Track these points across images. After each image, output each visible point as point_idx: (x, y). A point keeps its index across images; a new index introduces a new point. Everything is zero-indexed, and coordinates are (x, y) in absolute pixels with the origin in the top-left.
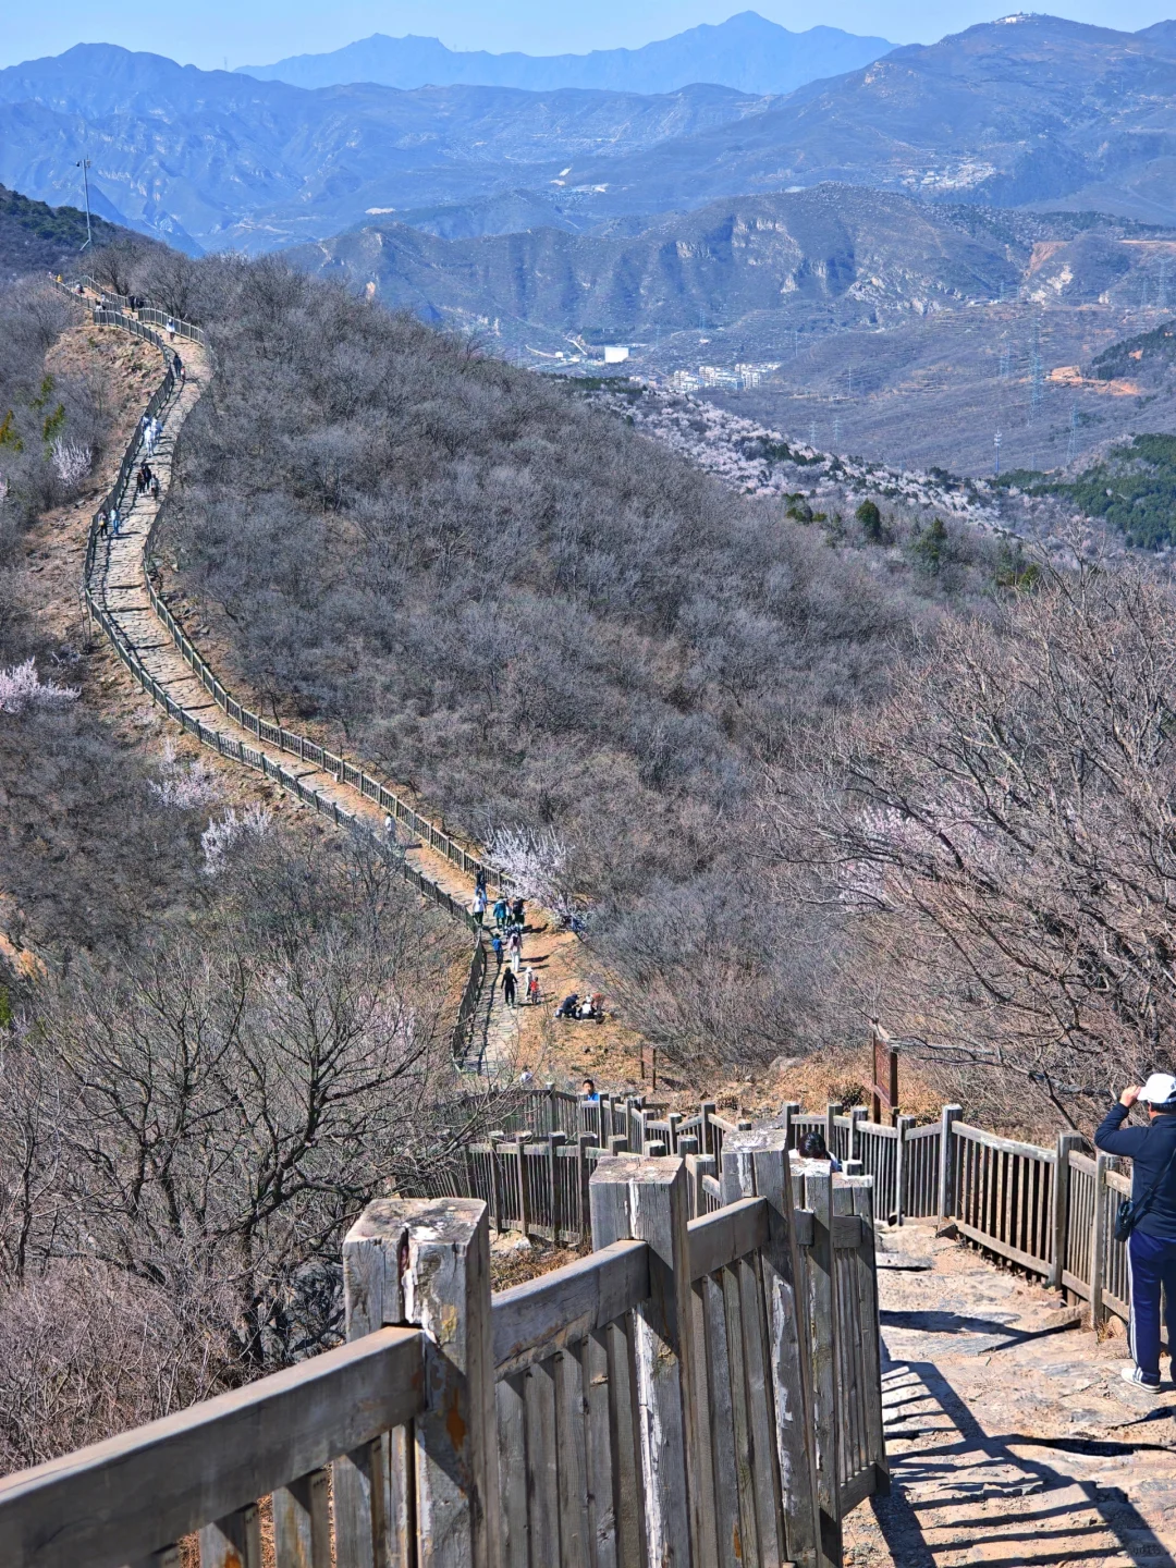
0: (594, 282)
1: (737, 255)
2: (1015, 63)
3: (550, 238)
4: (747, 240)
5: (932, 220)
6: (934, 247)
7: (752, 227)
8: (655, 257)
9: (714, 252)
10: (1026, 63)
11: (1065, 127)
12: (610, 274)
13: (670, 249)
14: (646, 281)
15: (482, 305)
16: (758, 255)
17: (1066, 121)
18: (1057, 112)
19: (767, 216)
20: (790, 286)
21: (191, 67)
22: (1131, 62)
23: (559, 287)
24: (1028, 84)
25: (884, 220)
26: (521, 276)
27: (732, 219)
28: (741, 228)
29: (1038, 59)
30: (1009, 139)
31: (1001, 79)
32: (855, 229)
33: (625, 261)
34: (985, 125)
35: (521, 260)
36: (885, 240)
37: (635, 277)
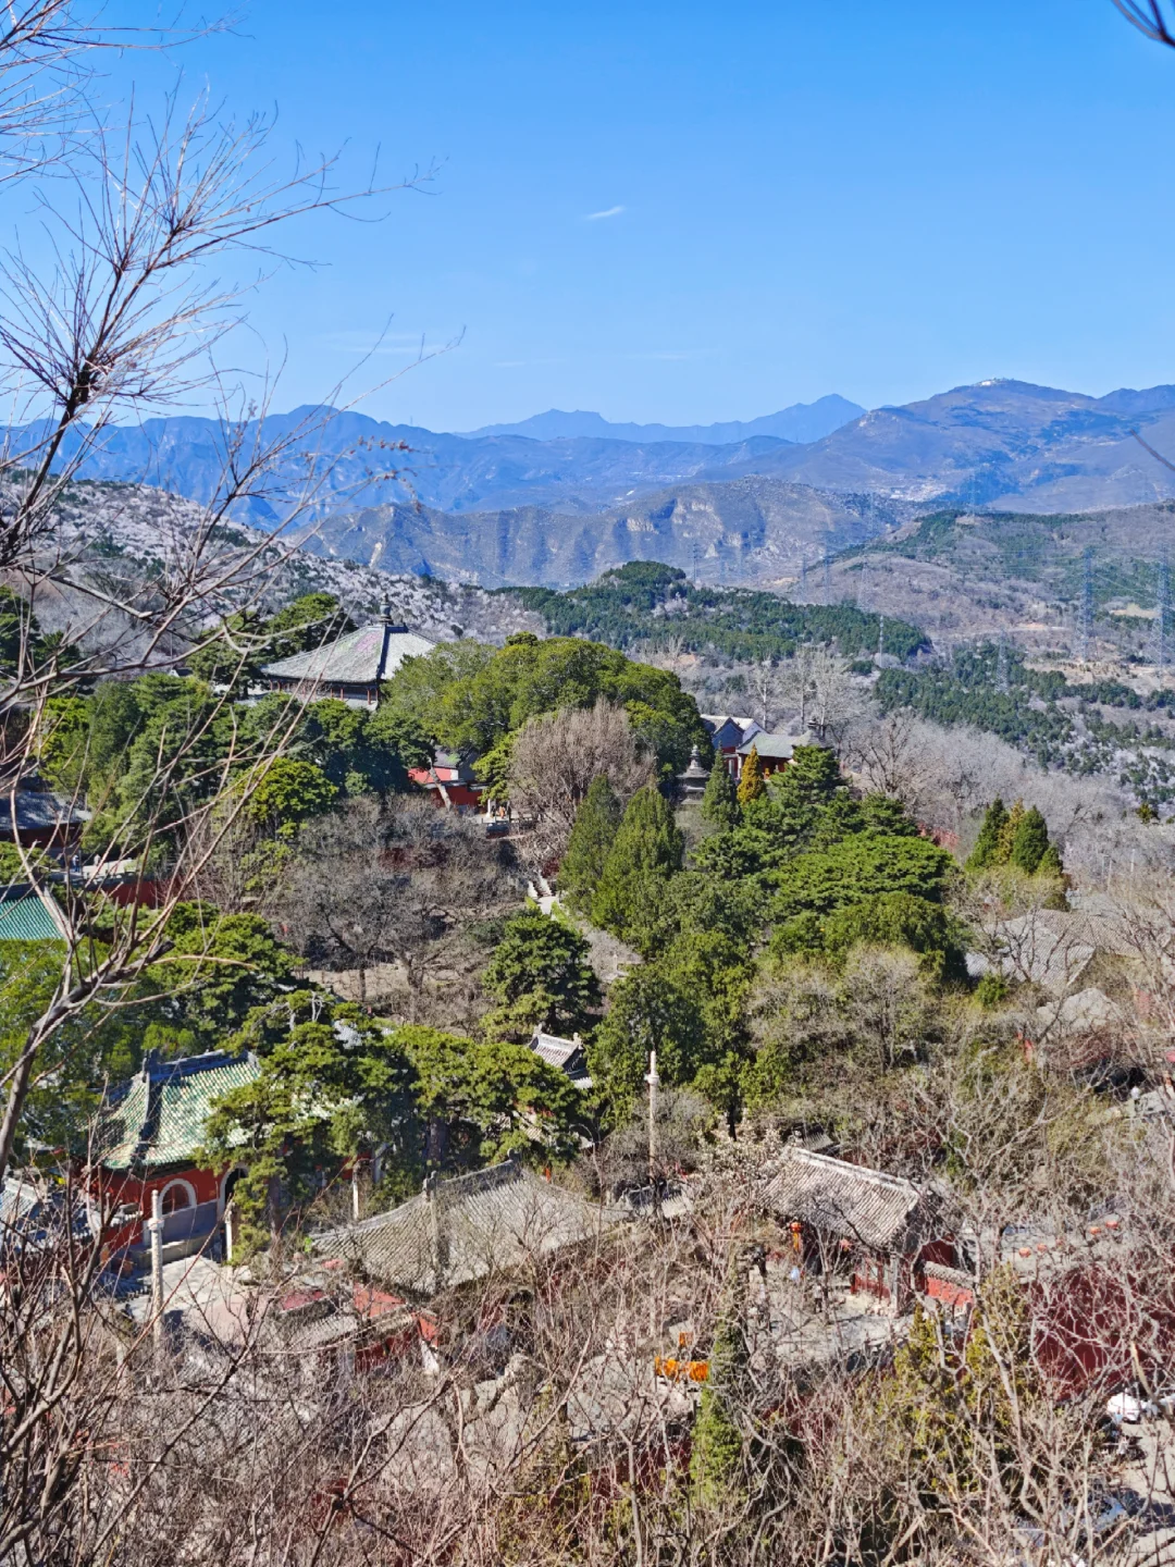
0: (560, 548)
1: (675, 530)
2: (980, 413)
3: (530, 515)
4: (684, 517)
5: (829, 504)
6: (824, 523)
7: (688, 507)
8: (609, 530)
9: (656, 526)
10: (989, 414)
11: (1010, 460)
12: (573, 542)
13: (622, 524)
14: (601, 548)
15: (467, 562)
16: (691, 529)
17: (1012, 455)
18: (1005, 449)
19: (700, 500)
20: (712, 552)
21: (385, 423)
22: (1074, 414)
23: (533, 551)
24: (986, 428)
25: (792, 503)
26: (504, 541)
27: (673, 502)
28: (679, 509)
29: (999, 410)
30: (963, 467)
31: (967, 424)
32: (768, 511)
33: (586, 532)
34: (946, 456)
35: (506, 530)
36: (788, 519)
37: (593, 545)
